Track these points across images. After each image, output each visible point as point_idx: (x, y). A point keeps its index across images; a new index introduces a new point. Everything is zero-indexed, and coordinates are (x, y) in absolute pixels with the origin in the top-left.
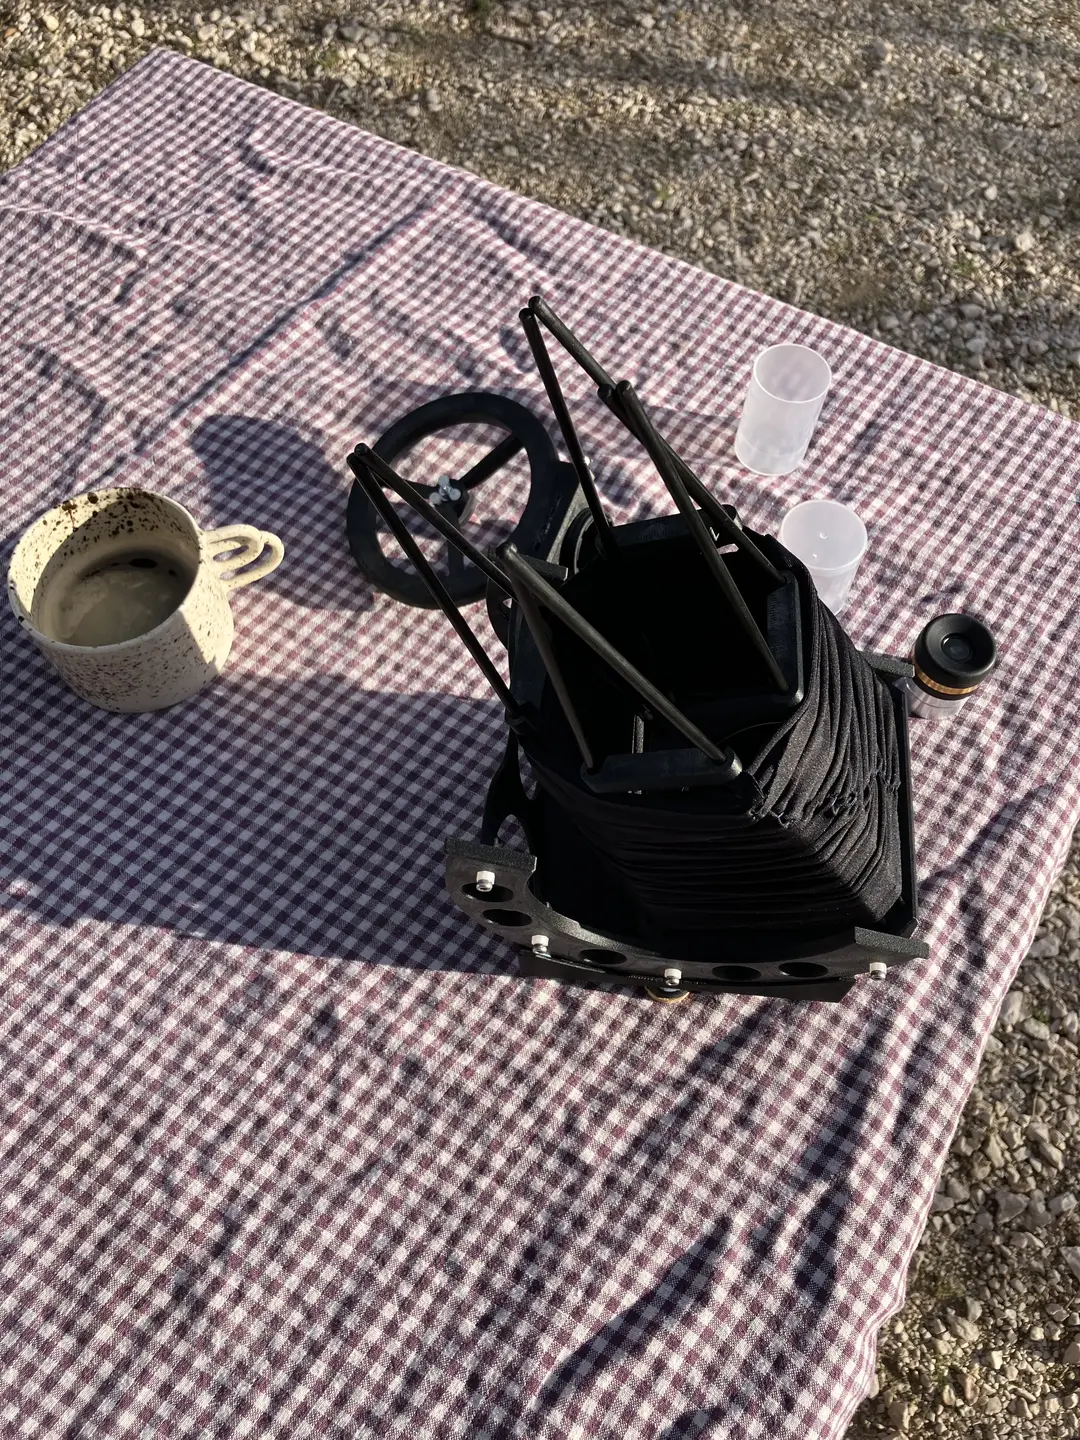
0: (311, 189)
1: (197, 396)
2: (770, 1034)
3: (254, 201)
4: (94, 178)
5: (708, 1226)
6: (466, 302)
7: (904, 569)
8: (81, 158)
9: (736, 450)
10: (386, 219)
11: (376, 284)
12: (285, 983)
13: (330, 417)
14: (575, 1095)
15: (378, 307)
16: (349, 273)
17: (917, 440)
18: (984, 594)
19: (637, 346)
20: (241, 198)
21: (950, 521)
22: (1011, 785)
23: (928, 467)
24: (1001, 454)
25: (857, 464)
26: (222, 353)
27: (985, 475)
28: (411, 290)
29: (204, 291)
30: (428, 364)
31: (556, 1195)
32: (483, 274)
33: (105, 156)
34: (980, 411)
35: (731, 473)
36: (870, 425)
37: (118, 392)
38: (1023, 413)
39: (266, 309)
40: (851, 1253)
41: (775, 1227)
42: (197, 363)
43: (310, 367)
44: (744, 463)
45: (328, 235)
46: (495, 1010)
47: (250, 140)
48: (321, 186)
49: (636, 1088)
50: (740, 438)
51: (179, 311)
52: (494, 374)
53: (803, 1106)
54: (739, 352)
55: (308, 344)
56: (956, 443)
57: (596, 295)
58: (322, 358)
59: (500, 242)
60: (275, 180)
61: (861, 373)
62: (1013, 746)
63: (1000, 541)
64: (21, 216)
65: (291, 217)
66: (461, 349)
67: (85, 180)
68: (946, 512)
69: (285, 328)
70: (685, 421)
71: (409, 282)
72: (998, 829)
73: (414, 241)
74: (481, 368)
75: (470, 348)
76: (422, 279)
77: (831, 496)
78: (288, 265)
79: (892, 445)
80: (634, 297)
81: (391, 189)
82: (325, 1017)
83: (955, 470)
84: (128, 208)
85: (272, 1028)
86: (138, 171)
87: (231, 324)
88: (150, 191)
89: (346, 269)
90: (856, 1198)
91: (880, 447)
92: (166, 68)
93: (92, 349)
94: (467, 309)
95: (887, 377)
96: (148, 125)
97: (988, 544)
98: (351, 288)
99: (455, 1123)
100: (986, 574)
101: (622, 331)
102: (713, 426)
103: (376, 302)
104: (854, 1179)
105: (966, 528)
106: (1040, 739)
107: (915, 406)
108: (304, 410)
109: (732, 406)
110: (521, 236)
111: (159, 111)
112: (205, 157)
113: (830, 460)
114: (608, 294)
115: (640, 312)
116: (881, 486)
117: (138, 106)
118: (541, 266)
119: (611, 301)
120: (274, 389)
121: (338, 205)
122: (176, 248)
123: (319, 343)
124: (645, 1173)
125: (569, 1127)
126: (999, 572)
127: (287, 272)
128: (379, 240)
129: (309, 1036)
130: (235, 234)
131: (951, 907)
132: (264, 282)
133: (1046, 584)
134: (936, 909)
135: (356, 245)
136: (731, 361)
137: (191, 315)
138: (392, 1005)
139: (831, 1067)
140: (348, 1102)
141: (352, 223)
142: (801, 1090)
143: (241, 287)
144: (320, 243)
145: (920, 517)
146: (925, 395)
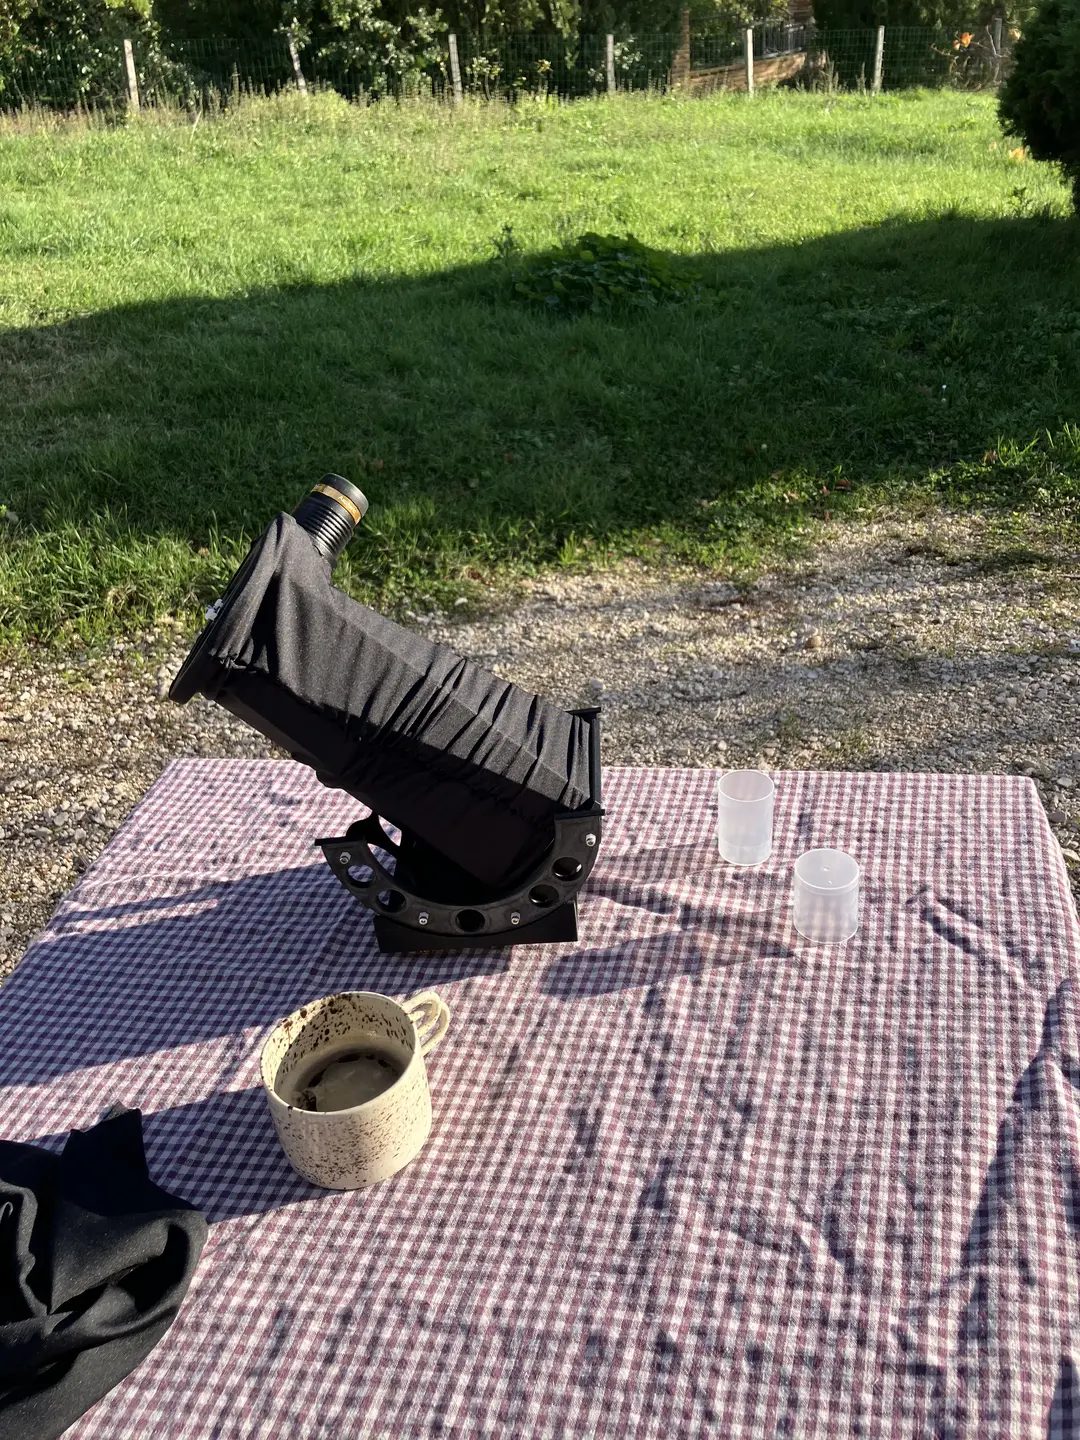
0: (333, 804)
2: (1001, 1212)
3: (295, 823)
4: (163, 846)
5: (1055, 1370)
7: (883, 889)
8: (148, 837)
9: (723, 856)
12: (614, 1334)
14: (893, 1320)
17: (837, 815)
18: (943, 887)
20: (284, 824)
21: (891, 852)
22: (1043, 988)
23: (855, 827)
24: (895, 806)
25: (808, 840)
27: (893, 820)
29: (284, 887)
31: (928, 1404)
33: (166, 831)
34: (865, 788)
35: (730, 871)
36: (801, 816)
38: (893, 780)
44: (734, 862)
46: (791, 1284)
47: (274, 789)
49: (934, 1295)
50: (720, 850)
54: (687, 804)
56: (862, 809)
60: (304, 806)
62: (1027, 965)
63: (930, 854)
64: (118, 886)
65: (328, 824)
67: (156, 850)
68: (885, 848)
70: (678, 852)
72: (1054, 1018)
79: (824, 822)
82: (663, 1346)
83: (874, 824)
84: (200, 856)
85: (624, 1374)
86: (196, 833)
88: (210, 842)
91: (817, 825)
92: (188, 768)
95: (793, 787)
96: (190, 804)
97: (924, 857)
99: (815, 1383)
100: (936, 874)
102: (699, 849)
105: (904, 853)
106: (1040, 955)
107: (822, 797)
109: (704, 834)
111: (193, 794)
112: (244, 809)
113: (789, 844)
117: (176, 795)
124: (984, 1352)
125: (904, 1345)
126: (942, 871)
129: (657, 1368)
130: (291, 846)
131: (1058, 1075)
133: (977, 866)
134: (1051, 1080)
136: (686, 810)
138: (709, 1314)
139: (1059, 1216)
140: (719, 1407)
142: (1051, 1241)
145: (870, 857)
146: (824, 790)
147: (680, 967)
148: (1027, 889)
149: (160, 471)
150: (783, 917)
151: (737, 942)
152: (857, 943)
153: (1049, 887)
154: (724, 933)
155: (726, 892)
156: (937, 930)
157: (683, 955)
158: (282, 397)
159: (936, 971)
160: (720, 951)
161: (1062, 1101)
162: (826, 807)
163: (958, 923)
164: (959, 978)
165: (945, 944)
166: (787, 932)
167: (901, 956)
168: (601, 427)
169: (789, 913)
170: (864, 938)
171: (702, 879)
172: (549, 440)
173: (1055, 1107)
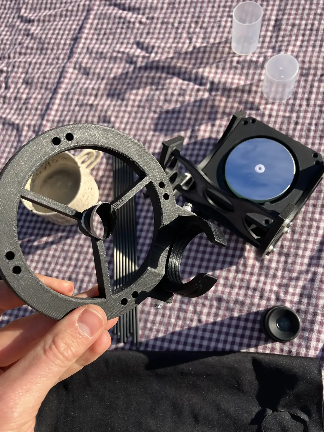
0: (49, 21)
1: (47, 109)
3: (33, 34)
6: (119, 38)
7: (309, 68)
9: (233, 50)
10: (79, 20)
11: (86, 45)
13: (93, 98)
14: (275, 288)
15: (91, 53)
16: (76, 45)
17: (295, 19)
19: (184, 28)
20: (28, 35)
21: (318, 43)
23: (303, 27)
25: (277, 37)
26: (48, 92)
28: (99, 42)
29: (32, 73)
30: (116, 66)
32: (120, 25)
35: (236, 59)
36: (276, 20)
37: (21, 120)
39: (55, 70)
42: (42, 99)
43: (78, 84)
44: (238, 53)
45: (63, 35)
46: (237, 271)
47: (22, 13)
48: (52, 19)
49: (294, 278)
50: (233, 45)
51: (27, 83)
52: (140, 59)
54: (219, 14)
55: (74, 76)
56: (308, 14)
57: (162, 16)
58: (81, 79)
59: (121, 11)
60: (36, 24)
65: (47, 34)
66: (125, 56)
68: (315, 41)
69: (64, 74)
70: (212, 47)
71: (97, 39)
73: (92, 24)
74: (135, 59)
75: (128, 54)
76: (101, 37)
77: (273, 52)
78: (55, 52)
79: (287, 24)
80: (175, 10)
81: (75, 9)
83: (313, 25)
87: (46, 81)
89: (74, 44)
91: (283, 27)
93: (6, 109)
94: (121, 40)
98: (79, 50)
101: (176, 25)
102: (222, 45)
103: (89, 51)
107: (289, 7)
108: (84, 100)
109: (225, 35)
110: (127, 6)
112: (10, 26)
113: (267, 39)
114: (165, 13)
115: (179, 15)
116: (289, 41)
118: (138, 14)
119: (168, 15)
120: (70, 96)
121: (61, 23)
122: (15, 62)
123: (77, 74)
125: (278, 299)
127: (55, 54)
128: (80, 29)
130: (32, 49)
132: (50, 61)
135: (73, 34)
136: (218, 19)
137: (32, 83)
140: (204, 318)
141: (68, 27)
143: (43, 66)
144: (61, 39)
145: (307, 47)
147: (206, 116)
150: (258, 86)
151: (233, 102)
152: (291, 102)
154: (228, 97)
155: (232, 72)
157: (208, 110)
160: (225, 107)
162: (290, 14)
166: (259, 95)
167: (311, 109)
169: (261, 84)
170: (295, 99)
171: (221, 65)
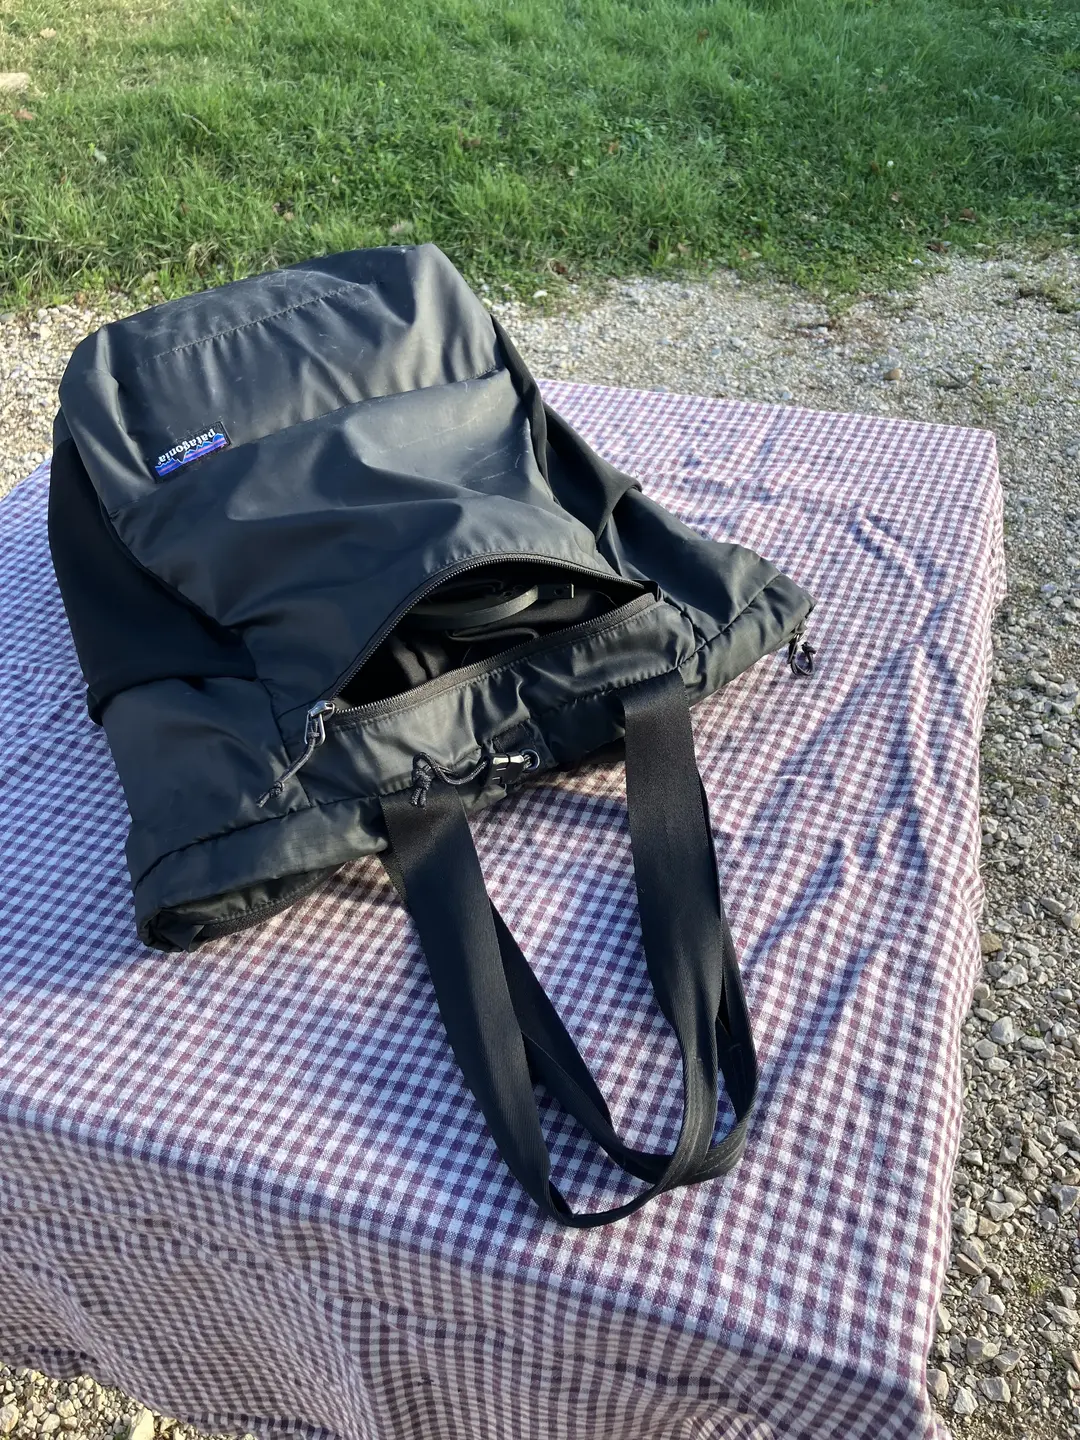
2: (826, 743)
7: (819, 502)
17: (800, 441)
18: (876, 507)
21: (839, 476)
22: (937, 593)
23: (813, 453)
24: (859, 439)
27: (852, 451)
36: (765, 440)
38: (863, 419)
40: (932, 842)
41: (875, 840)
53: (867, 775)
56: (826, 440)
61: (748, 418)
62: (929, 574)
63: (876, 480)
68: (834, 473)
79: (784, 446)
90: (923, 812)
91: (777, 449)
95: (766, 416)
97: (869, 482)
100: (874, 497)
104: (918, 802)
106: (945, 566)
107: (791, 426)
124: (770, 829)
126: (881, 494)
131: (921, 655)
133: (916, 494)
134: (913, 659)
136: (658, 427)
139: (877, 752)
140: (539, 837)
142: (862, 766)
146: (794, 421)
148: (955, 516)
149: (252, 124)
153: (976, 518)
156: (857, 540)
158: (386, 57)
159: (843, 570)
161: (915, 673)
163: (878, 536)
164: (862, 577)
165: (859, 550)
167: (814, 556)
168: (718, 125)
172: (660, 132)
173: (906, 677)
